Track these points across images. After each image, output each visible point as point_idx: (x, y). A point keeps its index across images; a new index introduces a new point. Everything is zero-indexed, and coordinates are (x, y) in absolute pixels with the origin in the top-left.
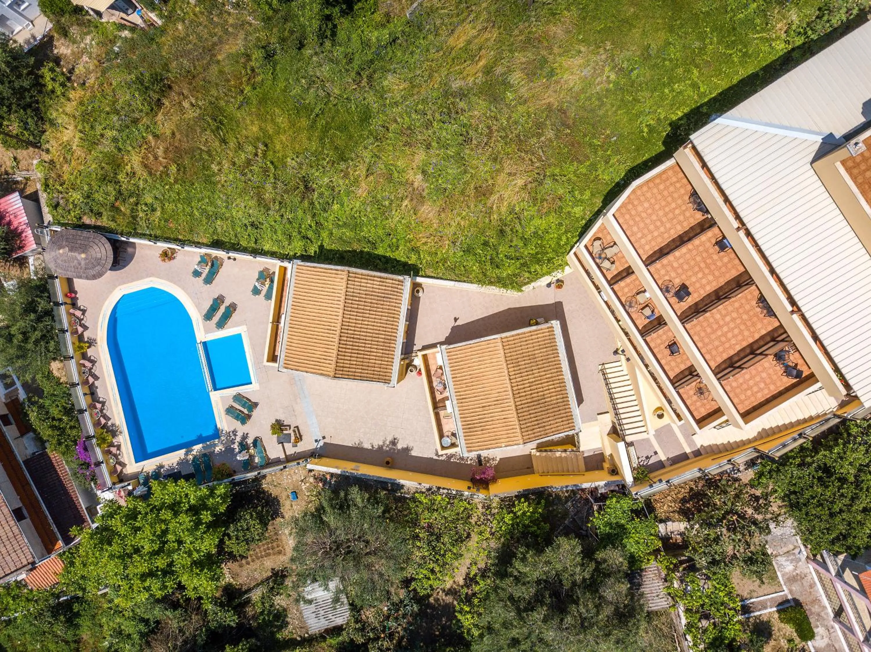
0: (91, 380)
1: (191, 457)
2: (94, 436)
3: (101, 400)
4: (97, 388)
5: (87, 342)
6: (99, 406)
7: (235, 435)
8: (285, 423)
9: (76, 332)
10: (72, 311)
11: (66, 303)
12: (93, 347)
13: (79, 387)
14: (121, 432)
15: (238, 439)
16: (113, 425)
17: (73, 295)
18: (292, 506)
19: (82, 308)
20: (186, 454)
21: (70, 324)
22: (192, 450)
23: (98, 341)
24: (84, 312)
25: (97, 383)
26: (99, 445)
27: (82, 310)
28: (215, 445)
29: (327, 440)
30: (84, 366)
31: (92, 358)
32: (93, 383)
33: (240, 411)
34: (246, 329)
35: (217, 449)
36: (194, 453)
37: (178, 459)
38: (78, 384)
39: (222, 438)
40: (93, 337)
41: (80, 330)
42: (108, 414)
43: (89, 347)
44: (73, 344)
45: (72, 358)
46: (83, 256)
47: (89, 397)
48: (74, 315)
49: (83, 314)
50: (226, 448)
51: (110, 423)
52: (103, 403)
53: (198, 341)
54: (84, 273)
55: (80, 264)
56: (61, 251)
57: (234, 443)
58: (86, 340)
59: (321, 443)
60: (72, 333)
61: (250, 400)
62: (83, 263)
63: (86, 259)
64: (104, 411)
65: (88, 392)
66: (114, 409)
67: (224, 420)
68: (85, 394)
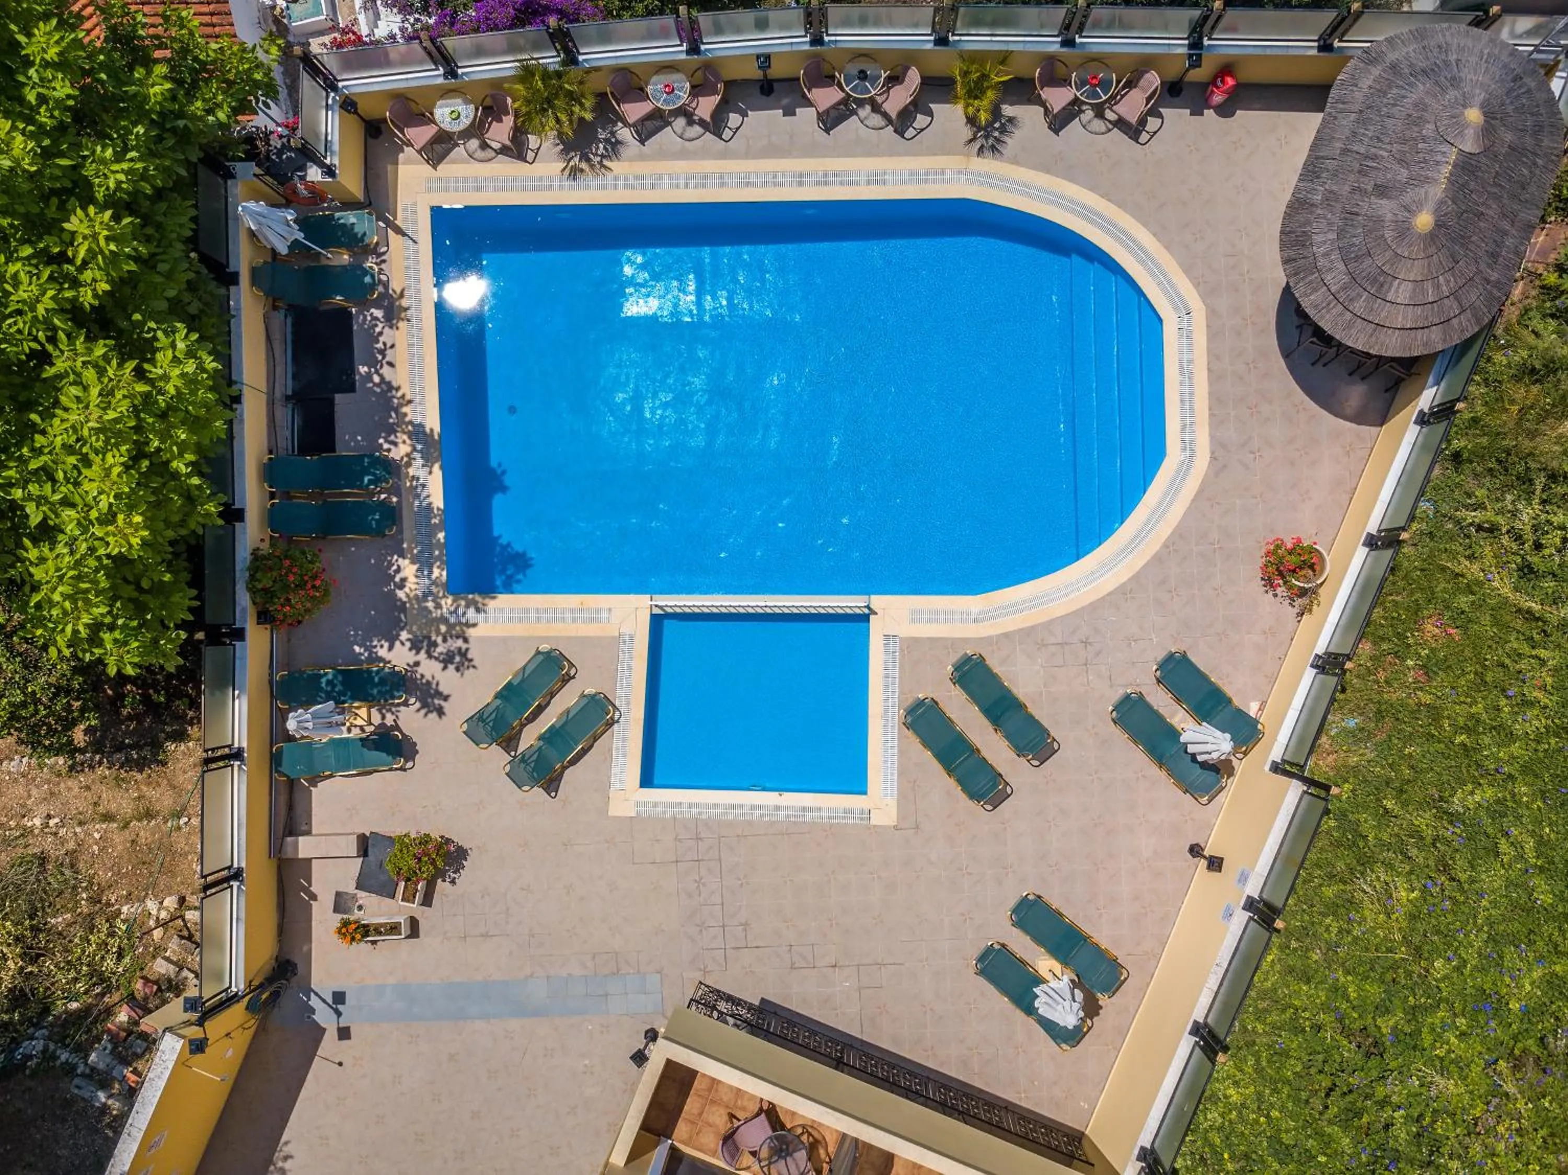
0: (826, 97)
1: (400, 450)
2: (571, 59)
3: (734, 119)
4: (789, 112)
5: (996, 112)
6: (706, 106)
7: (447, 660)
8: (442, 886)
9: (1055, 79)
10: (1152, 80)
11: (1195, 61)
12: (966, 132)
13: (800, 41)
14: (575, 173)
15: (429, 669)
16: (615, 146)
17: (1218, 98)
18: (108, 817)
19: (1152, 123)
20: (418, 433)
21: (1099, 60)
22: (428, 462)
23: (987, 164)
24: (1133, 130)
25: (806, 115)
26: (527, 73)
27: (1142, 122)
28: (424, 564)
29: (329, 1044)
30: (895, 79)
31: (921, 120)
32: (809, 103)
33: (540, 709)
34: (877, 819)
35: (408, 569)
36: (417, 469)
37: (405, 390)
38: (817, 41)
39: (447, 603)
40: (1012, 143)
41: (1058, 98)
42: (666, 137)
43: (971, 120)
44: (1004, 58)
45: (942, 41)
46: (1424, 221)
47: (753, 72)
48: (1131, 84)
49: (1121, 124)
50: (402, 607)
51: (624, 134)
52: (716, 125)
53: (877, 601)
54: (1330, 198)
55: (1382, 191)
56: (1474, 115)
57: (416, 646)
58: (1008, 110)
59: (323, 1015)
60: (1050, 61)
61: (573, 762)
62: (1386, 208)
63: (1404, 230)
64: (680, 122)
65: (777, 71)
66: (681, 166)
67: (518, 630)
68: (765, 60)
